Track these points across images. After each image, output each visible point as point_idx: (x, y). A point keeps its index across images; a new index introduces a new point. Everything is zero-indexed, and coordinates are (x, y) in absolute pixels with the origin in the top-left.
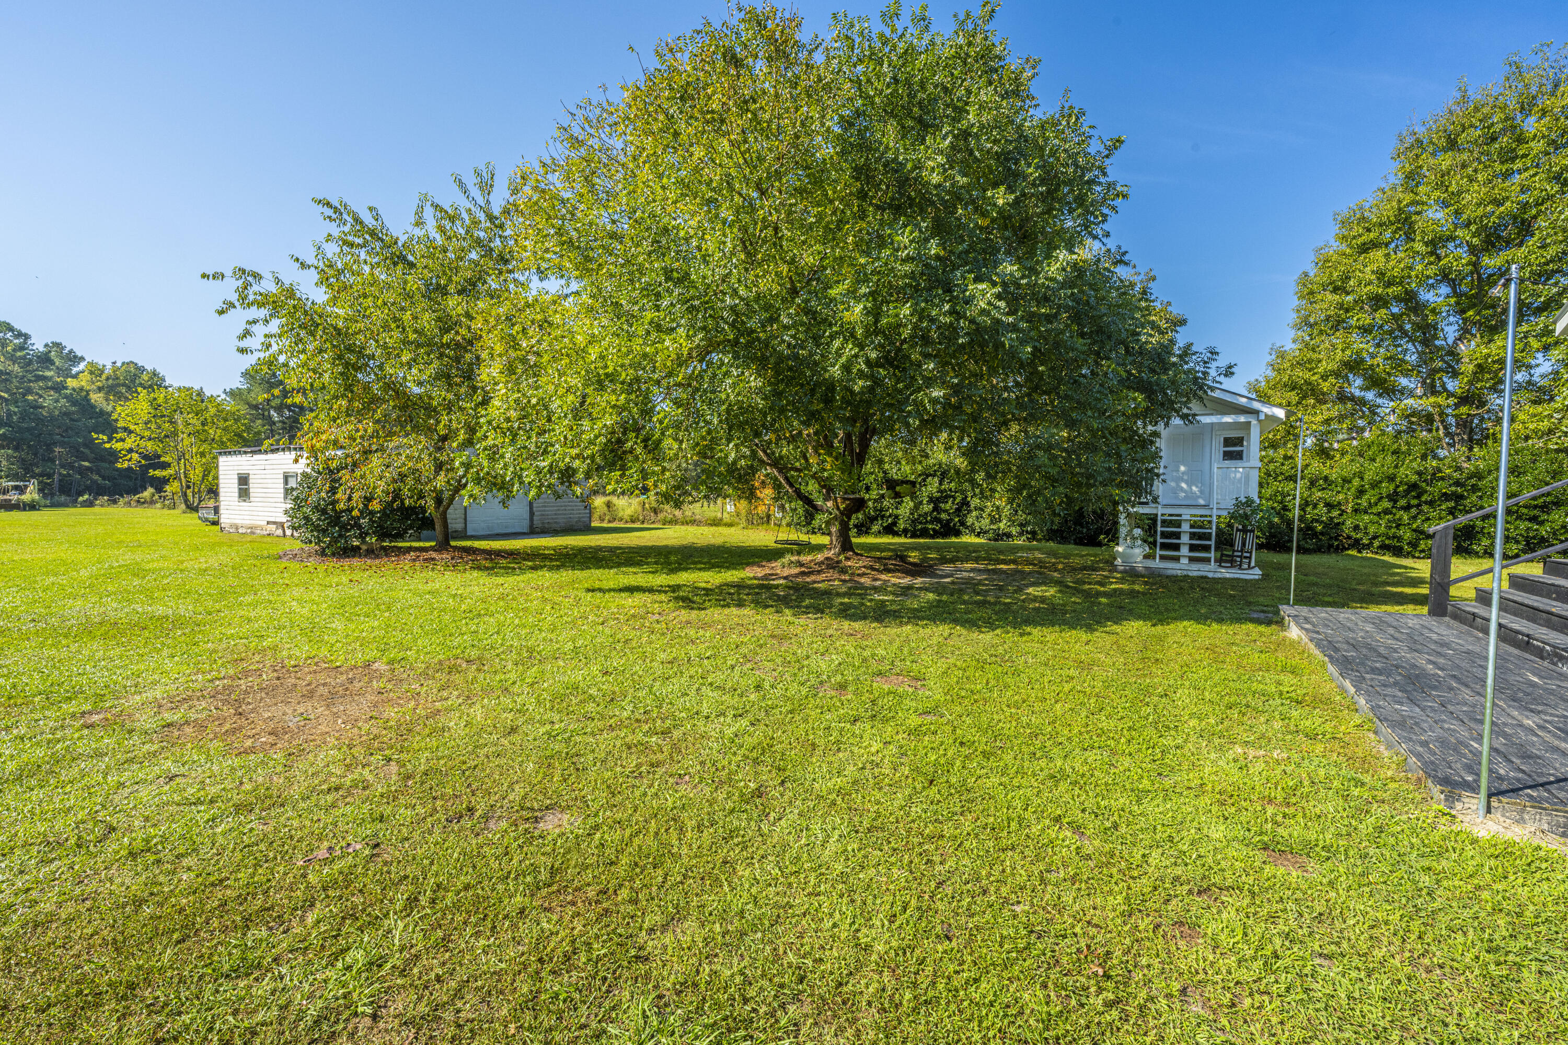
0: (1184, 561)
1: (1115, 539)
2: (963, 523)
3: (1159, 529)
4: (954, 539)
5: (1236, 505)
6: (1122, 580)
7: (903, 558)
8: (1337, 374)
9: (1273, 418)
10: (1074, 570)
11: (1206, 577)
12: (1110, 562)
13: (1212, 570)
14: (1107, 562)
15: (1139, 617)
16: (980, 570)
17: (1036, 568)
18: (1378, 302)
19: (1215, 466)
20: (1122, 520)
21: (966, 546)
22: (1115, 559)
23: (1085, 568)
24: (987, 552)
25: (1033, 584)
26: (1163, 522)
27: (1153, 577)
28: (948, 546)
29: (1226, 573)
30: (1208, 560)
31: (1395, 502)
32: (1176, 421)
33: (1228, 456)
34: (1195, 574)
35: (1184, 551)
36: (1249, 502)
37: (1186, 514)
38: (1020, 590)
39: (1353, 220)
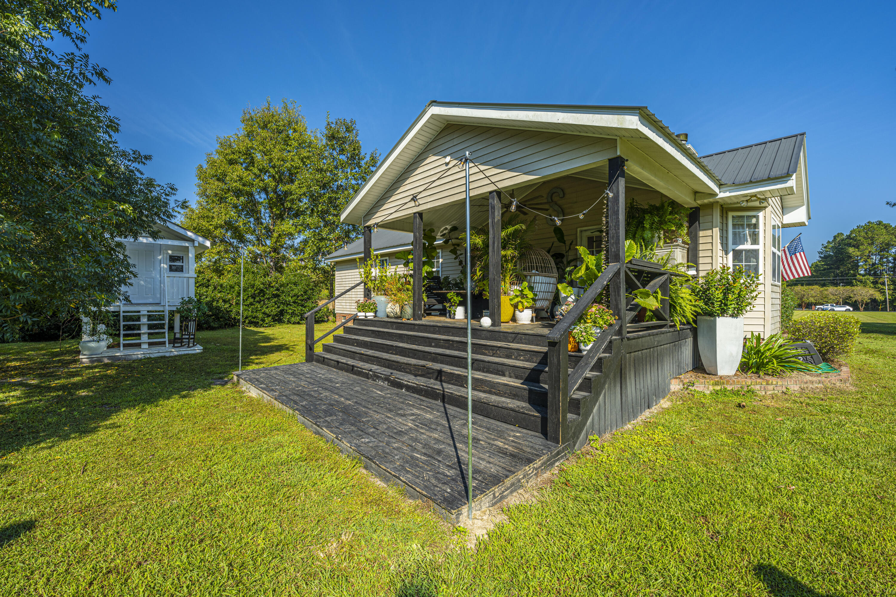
0: (145, 346)
1: (78, 336)
3: (122, 323)
5: (182, 303)
9: (202, 246)
13: (169, 350)
18: (238, 193)
19: (164, 276)
20: (85, 318)
29: (179, 351)
30: (164, 344)
31: (255, 298)
33: (173, 268)
34: (156, 356)
35: (145, 338)
36: (190, 300)
37: (144, 310)
39: (225, 144)
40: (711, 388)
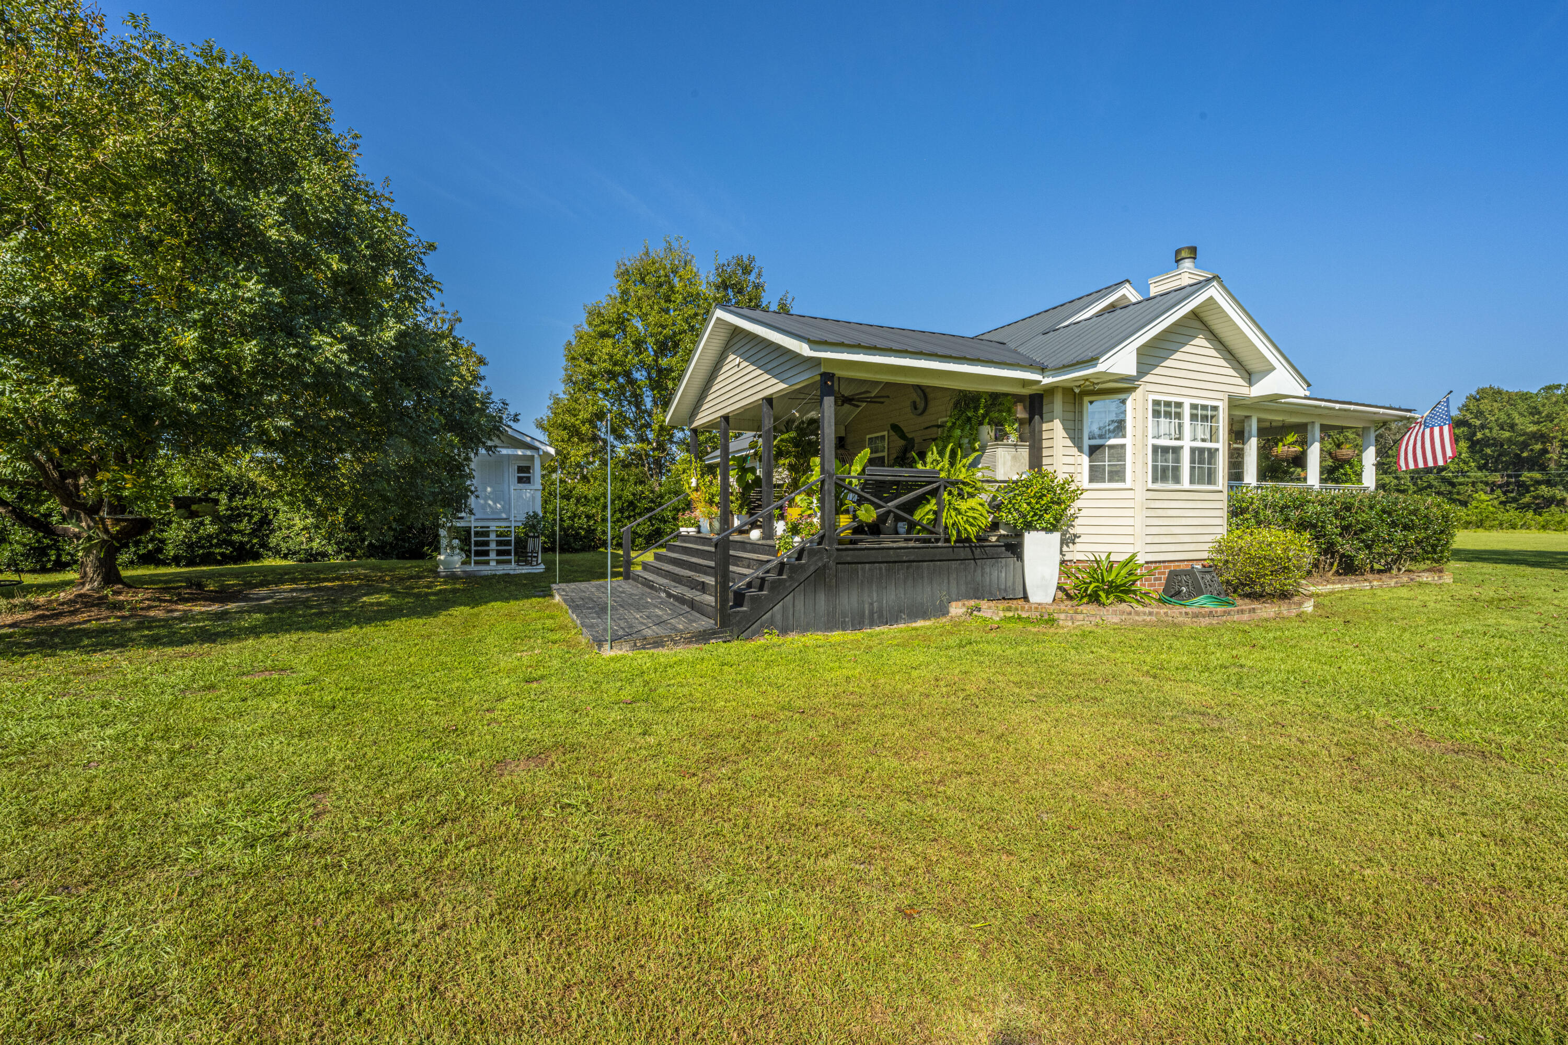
0: (493, 563)
1: (437, 549)
2: (264, 545)
3: (473, 539)
4: (251, 564)
5: (527, 518)
6: (445, 583)
7: (200, 586)
8: (590, 422)
9: (547, 454)
10: (401, 579)
11: (508, 575)
12: (434, 572)
13: (513, 568)
14: (430, 571)
15: (461, 605)
16: (301, 590)
17: (363, 582)
18: (612, 375)
19: (512, 488)
20: (443, 532)
21: (273, 569)
22: (437, 567)
23: (411, 577)
24: (301, 572)
25: (365, 595)
26: (477, 534)
27: (470, 578)
28: (251, 571)
29: (525, 570)
30: (509, 562)
32: (482, 451)
33: (520, 480)
34: (501, 572)
35: (493, 555)
36: (535, 515)
37: (493, 526)
38: (354, 600)
39: (595, 314)
40: (1001, 614)
